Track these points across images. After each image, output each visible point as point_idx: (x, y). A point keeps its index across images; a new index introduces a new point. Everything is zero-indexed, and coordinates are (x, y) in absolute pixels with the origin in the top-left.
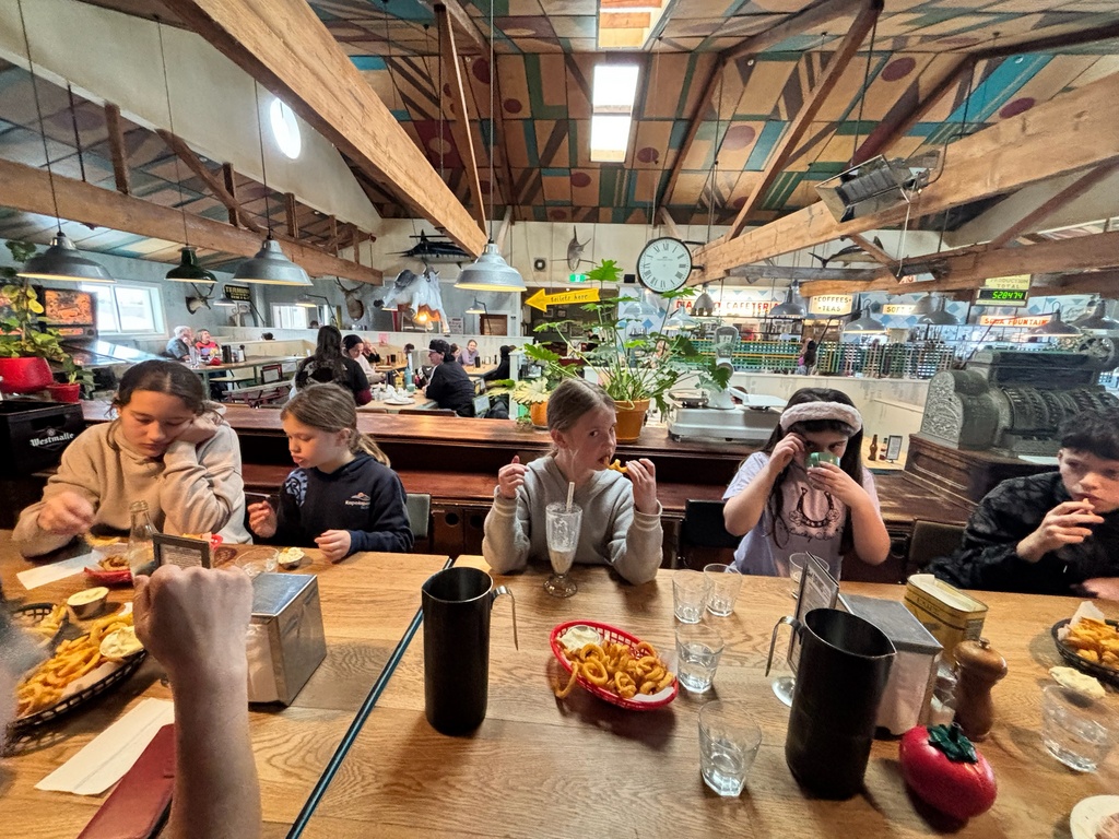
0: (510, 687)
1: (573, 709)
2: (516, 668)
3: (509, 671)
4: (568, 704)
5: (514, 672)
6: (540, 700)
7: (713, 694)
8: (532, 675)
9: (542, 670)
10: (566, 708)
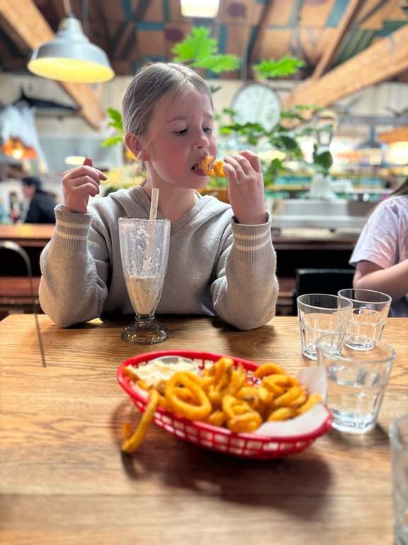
0: (43, 447)
1: (151, 468)
2: (60, 421)
3: (46, 425)
4: (142, 461)
5: (56, 426)
6: (93, 459)
7: (379, 435)
8: (85, 427)
9: (105, 420)
10: (138, 467)
